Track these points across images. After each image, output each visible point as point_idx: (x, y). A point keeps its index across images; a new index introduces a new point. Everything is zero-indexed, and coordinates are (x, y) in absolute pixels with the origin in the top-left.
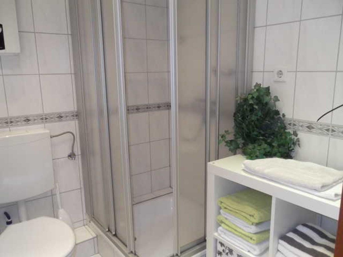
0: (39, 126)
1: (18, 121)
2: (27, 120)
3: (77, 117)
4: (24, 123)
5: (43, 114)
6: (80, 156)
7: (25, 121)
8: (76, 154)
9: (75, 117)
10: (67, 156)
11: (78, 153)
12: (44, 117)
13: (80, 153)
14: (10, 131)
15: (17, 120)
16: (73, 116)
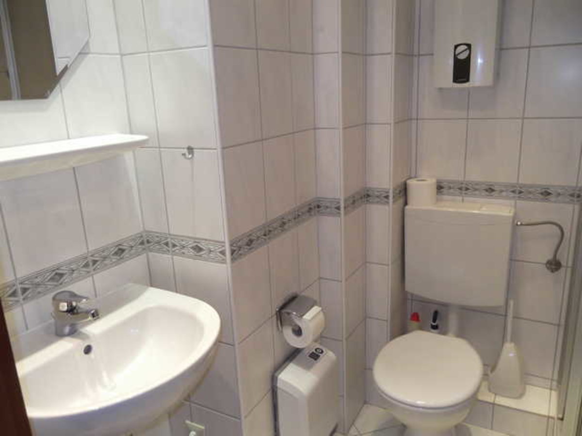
0: (508, 202)
1: (476, 190)
2: (490, 190)
3: (579, 199)
4: (484, 193)
5: (517, 184)
6: (569, 270)
7: (487, 190)
8: (563, 263)
9: (575, 199)
10: (545, 262)
11: (567, 264)
12: (519, 188)
13: (570, 263)
14: (463, 200)
15: (477, 187)
16: (572, 195)
